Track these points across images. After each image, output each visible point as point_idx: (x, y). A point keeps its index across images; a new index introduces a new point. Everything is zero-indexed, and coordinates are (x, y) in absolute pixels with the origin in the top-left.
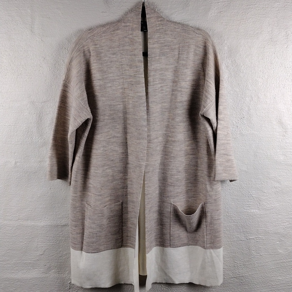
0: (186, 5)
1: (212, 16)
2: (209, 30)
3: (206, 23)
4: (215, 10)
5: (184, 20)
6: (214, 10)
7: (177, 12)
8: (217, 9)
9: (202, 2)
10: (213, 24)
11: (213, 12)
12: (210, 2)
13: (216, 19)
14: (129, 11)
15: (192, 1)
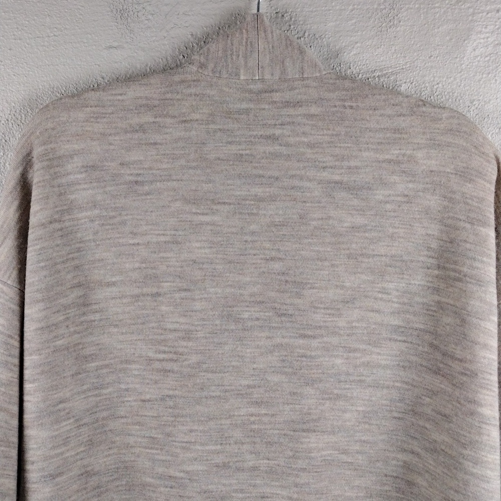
0: (388, 20)
1: (477, 57)
2: (468, 103)
3: (455, 79)
4: (487, 35)
5: (381, 70)
6: (482, 36)
7: (359, 45)
8: (493, 32)
9: (443, 10)
10: (480, 81)
11: (482, 41)
12: (471, 10)
13: (490, 63)
14: (197, 44)
15: (408, 8)
